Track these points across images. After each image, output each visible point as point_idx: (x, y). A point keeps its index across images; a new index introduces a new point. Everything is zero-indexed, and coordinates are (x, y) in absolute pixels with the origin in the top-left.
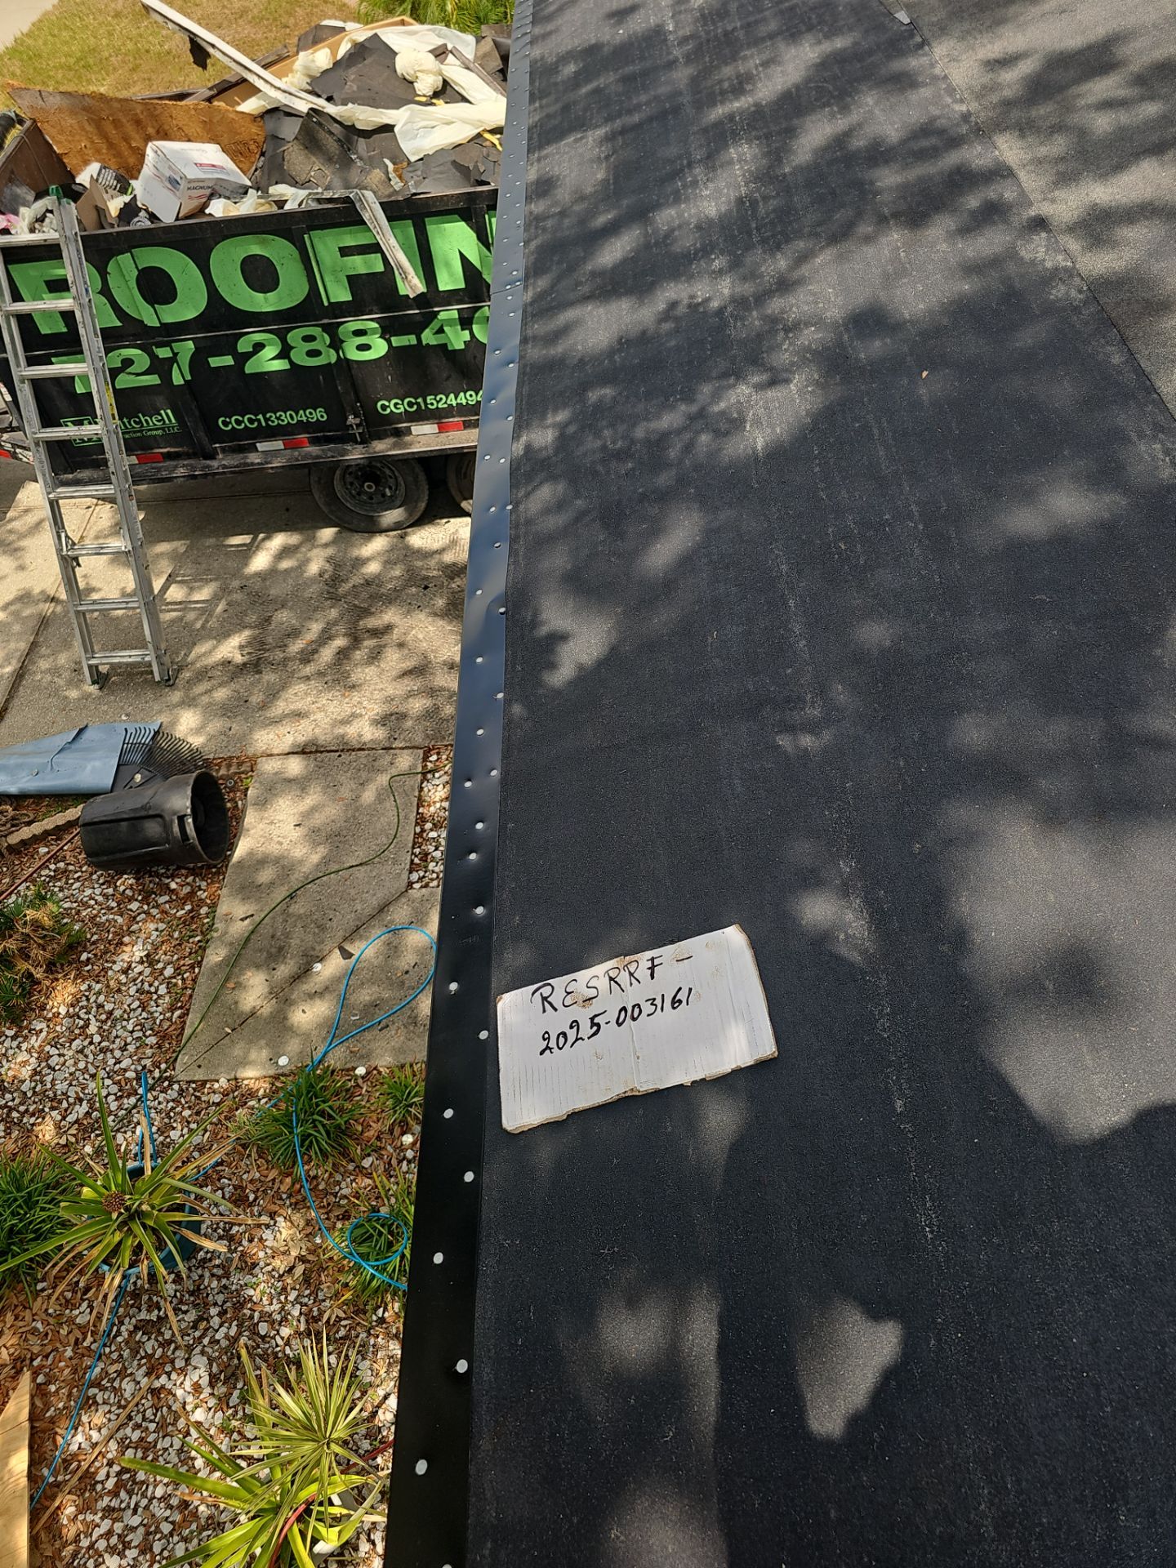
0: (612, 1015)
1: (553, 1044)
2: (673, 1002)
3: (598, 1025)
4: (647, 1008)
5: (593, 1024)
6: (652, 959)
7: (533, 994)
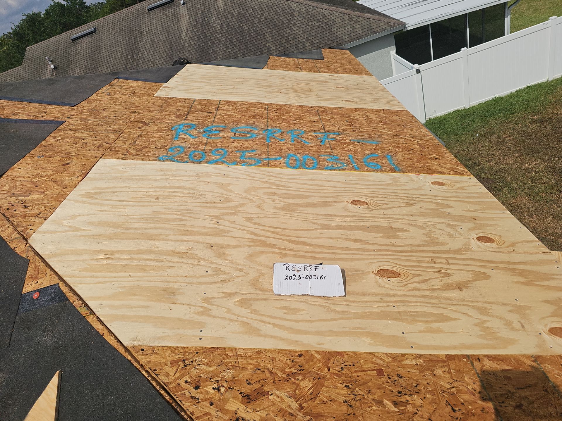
0: (304, 276)
1: (288, 278)
2: (321, 278)
3: (301, 278)
4: (314, 277)
5: (299, 277)
6: (316, 267)
7: (284, 265)
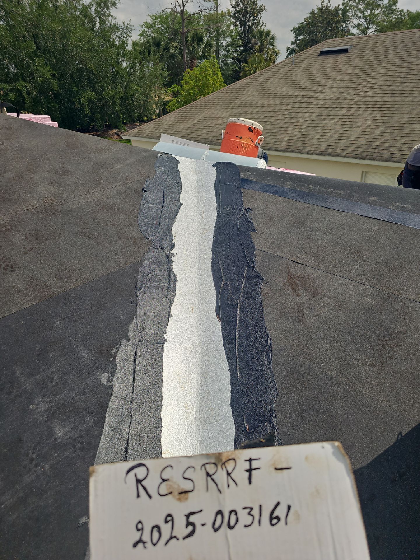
0: (208, 517)
1: (146, 537)
2: (271, 518)
3: (193, 525)
4: (244, 518)
5: (189, 524)
6: (250, 460)
7: (127, 473)
